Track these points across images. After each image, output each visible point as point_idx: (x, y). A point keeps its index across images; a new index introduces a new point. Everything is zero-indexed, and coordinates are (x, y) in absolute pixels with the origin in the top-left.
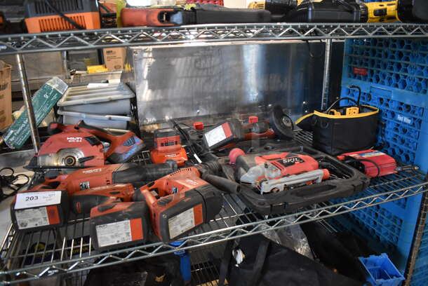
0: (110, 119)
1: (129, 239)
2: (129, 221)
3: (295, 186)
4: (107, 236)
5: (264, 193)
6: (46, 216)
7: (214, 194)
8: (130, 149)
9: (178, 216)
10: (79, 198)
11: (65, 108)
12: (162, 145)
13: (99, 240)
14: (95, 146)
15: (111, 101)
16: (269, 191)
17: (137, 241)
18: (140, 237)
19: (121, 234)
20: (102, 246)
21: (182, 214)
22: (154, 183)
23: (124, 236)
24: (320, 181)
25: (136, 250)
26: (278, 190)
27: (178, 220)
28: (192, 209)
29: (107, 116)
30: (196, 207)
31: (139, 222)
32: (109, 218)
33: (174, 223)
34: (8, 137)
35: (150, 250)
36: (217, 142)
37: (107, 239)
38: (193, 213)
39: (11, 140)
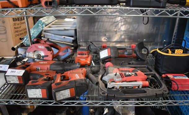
0: (64, 38)
1: (41, 97)
2: (41, 90)
3: (126, 87)
4: (32, 94)
5: (108, 88)
6: (18, 79)
7: (82, 84)
8: (65, 54)
9: (60, 92)
10: (32, 74)
11: (46, 31)
12: (79, 54)
13: (28, 95)
14: (49, 51)
15: (65, 30)
16: (111, 87)
17: (44, 98)
18: (46, 97)
19: (38, 94)
20: (30, 97)
21: (63, 91)
22: (64, 73)
23: (39, 95)
24: (140, 87)
25: (44, 101)
26: (117, 88)
27: (60, 93)
28: (69, 90)
29: (63, 37)
30: (71, 89)
31: (45, 91)
32: (32, 87)
33: (59, 94)
34: (24, 40)
35: (50, 103)
36: (104, 57)
37: (32, 95)
38: (69, 91)
39: (26, 42)
